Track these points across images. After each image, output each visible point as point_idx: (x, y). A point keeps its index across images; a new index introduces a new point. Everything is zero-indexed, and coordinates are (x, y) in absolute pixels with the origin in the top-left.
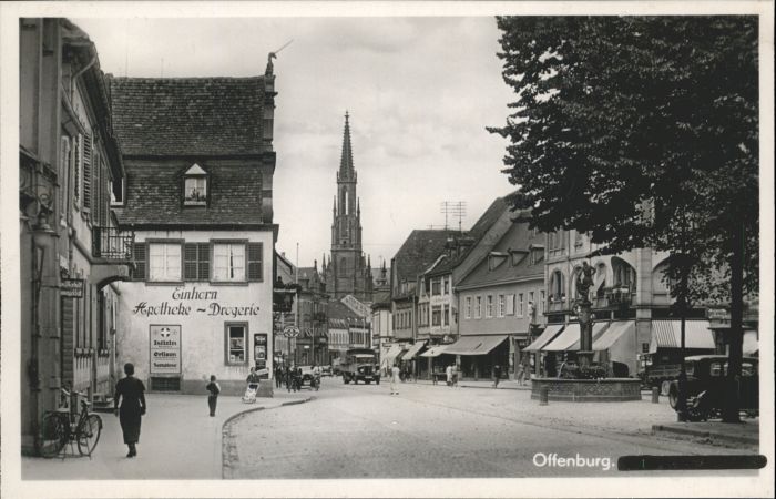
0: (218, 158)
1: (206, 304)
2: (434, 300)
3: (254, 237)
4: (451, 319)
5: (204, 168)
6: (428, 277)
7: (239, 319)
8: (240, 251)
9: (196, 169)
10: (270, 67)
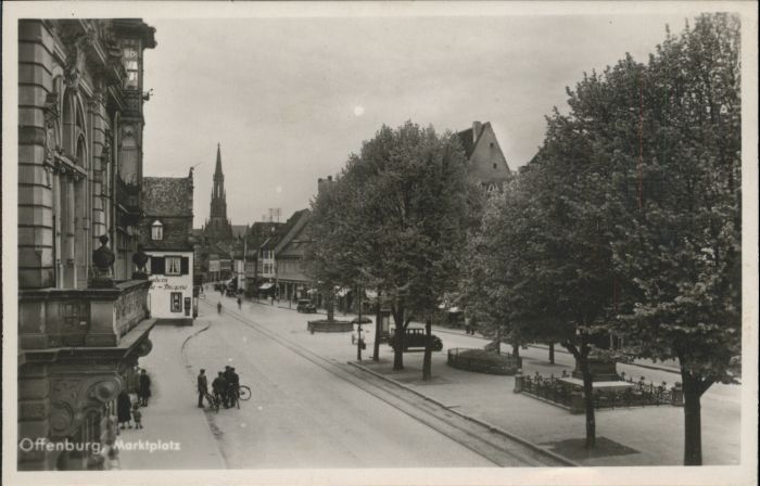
0: (168, 217)
1: (162, 284)
2: (265, 261)
3: (184, 255)
4: (273, 270)
5: (161, 221)
6: (262, 249)
7: (178, 291)
8: (179, 261)
9: (157, 223)
10: (191, 174)
